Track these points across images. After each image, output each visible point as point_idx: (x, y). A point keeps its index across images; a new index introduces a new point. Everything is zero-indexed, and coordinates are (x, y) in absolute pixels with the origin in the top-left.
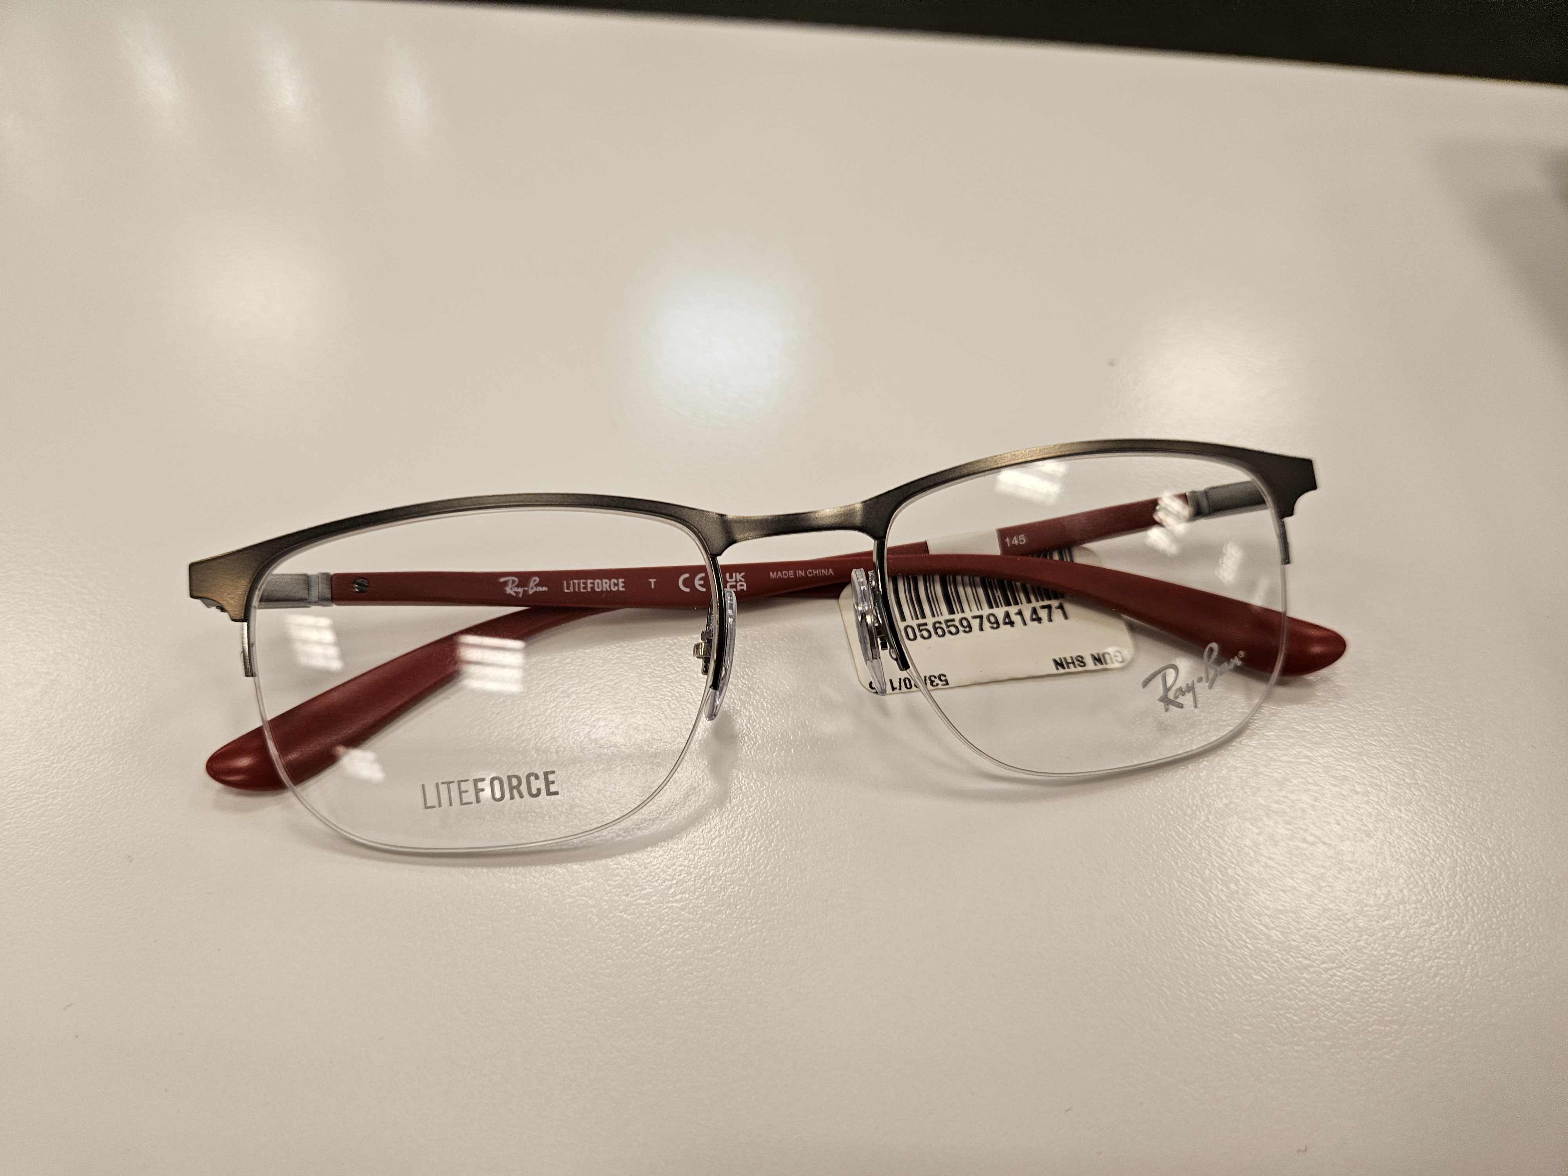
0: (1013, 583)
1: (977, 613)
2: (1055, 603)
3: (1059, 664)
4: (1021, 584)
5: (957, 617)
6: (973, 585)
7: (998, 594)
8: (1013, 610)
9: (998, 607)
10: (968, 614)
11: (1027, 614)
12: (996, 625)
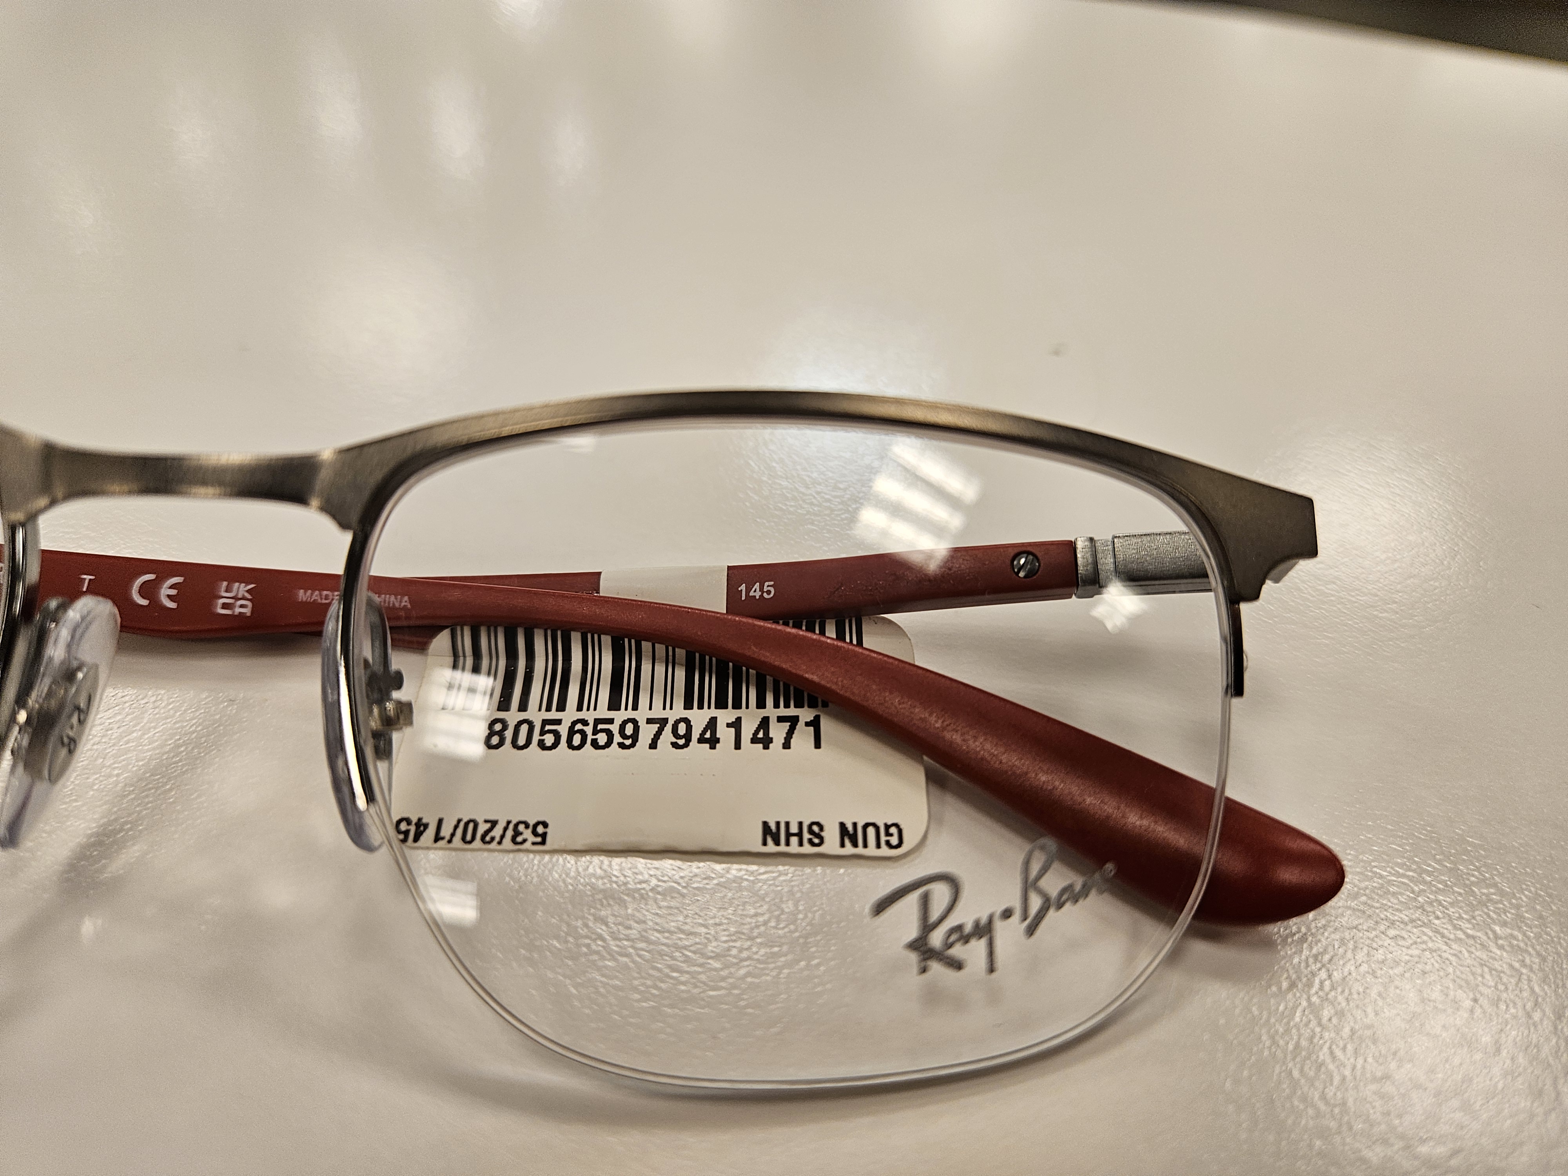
0: (744, 668)
1: (658, 712)
2: (806, 714)
3: (769, 832)
4: (757, 673)
5: (619, 716)
6: (670, 662)
7: (711, 684)
8: (725, 716)
9: (702, 708)
10: (641, 715)
11: (748, 729)
12: (683, 741)
